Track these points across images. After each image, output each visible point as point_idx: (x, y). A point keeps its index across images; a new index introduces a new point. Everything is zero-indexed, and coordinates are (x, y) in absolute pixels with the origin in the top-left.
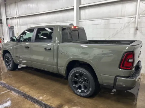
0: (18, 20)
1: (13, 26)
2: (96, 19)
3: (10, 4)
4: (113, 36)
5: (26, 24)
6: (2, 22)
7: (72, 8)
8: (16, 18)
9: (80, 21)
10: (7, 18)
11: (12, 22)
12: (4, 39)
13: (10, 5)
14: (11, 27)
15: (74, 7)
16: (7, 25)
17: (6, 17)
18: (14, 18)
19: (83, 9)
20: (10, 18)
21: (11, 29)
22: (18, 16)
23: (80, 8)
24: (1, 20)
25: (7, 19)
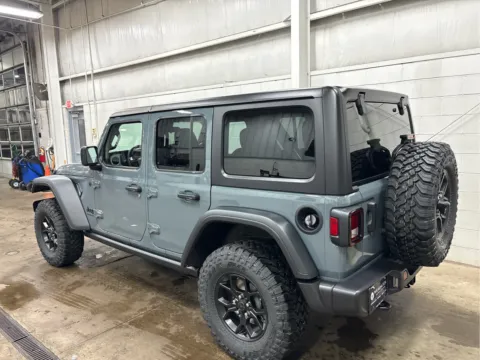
0: (97, 82)
1: (82, 107)
2: (381, 64)
3: (73, 29)
4: (458, 128)
5: (123, 96)
6: (47, 92)
7: (283, 25)
8: (89, 76)
9: (313, 73)
10: (62, 79)
11: (79, 93)
12: (55, 150)
13: (70, 35)
14: (75, 107)
15: (288, 20)
16: (63, 103)
17: (61, 75)
18: (84, 77)
19: (325, 29)
20: (72, 79)
21: (76, 116)
22: (95, 71)
23: (314, 23)
24: (44, 87)
25: (63, 83)
